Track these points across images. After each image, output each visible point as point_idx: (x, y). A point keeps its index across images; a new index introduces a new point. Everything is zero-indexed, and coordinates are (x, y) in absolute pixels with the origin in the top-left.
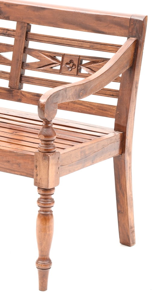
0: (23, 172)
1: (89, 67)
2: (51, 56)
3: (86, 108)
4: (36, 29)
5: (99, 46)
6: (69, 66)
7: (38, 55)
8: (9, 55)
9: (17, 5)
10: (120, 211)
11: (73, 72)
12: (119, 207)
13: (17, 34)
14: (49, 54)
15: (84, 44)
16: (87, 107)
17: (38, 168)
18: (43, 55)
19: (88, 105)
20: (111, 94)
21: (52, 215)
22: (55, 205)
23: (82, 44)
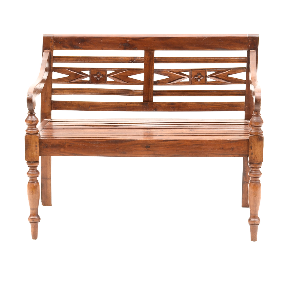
0: (236, 154)
1: (217, 76)
2: (179, 72)
3: (218, 107)
5: (223, 60)
7: (167, 73)
8: (140, 77)
11: (202, 82)
13: (146, 59)
14: (177, 71)
15: (209, 60)
16: (219, 106)
17: (253, 148)
18: (171, 72)
19: (220, 105)
20: (238, 93)
23: (207, 60)
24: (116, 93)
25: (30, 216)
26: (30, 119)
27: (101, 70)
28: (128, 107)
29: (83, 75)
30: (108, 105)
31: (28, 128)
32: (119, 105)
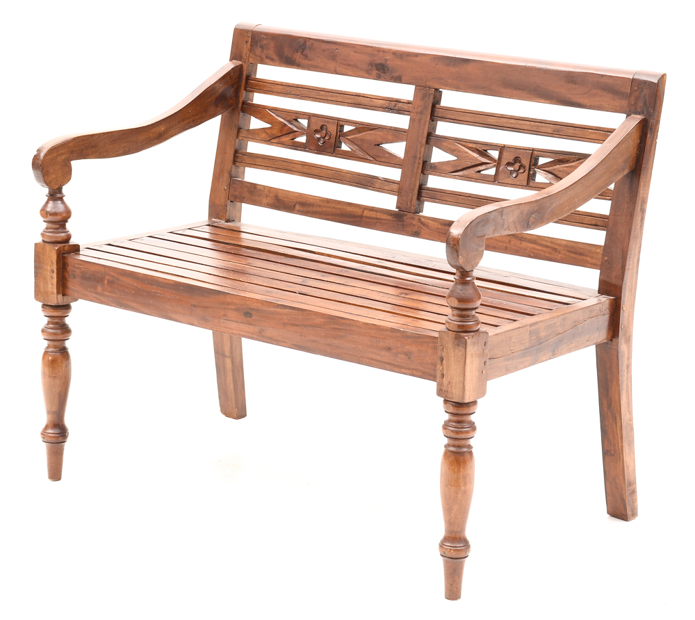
0: (416, 370)
1: (552, 171)
2: (478, 150)
3: (544, 249)
4: (451, 99)
5: (571, 131)
6: (513, 169)
7: (453, 148)
8: (398, 149)
9: (417, 55)
10: (608, 451)
11: (520, 180)
12: (606, 443)
13: (414, 108)
14: (474, 146)
15: (542, 127)
16: (547, 246)
17: (444, 361)
18: (463, 148)
19: (549, 244)
20: (594, 222)
21: (471, 453)
22: (477, 434)
23: (538, 126)
24: (348, 180)
25: (46, 427)
26: (50, 207)
27: (328, 122)
28: (367, 217)
29: (295, 129)
30: (329, 205)
31: (47, 228)
32: (349, 209)
